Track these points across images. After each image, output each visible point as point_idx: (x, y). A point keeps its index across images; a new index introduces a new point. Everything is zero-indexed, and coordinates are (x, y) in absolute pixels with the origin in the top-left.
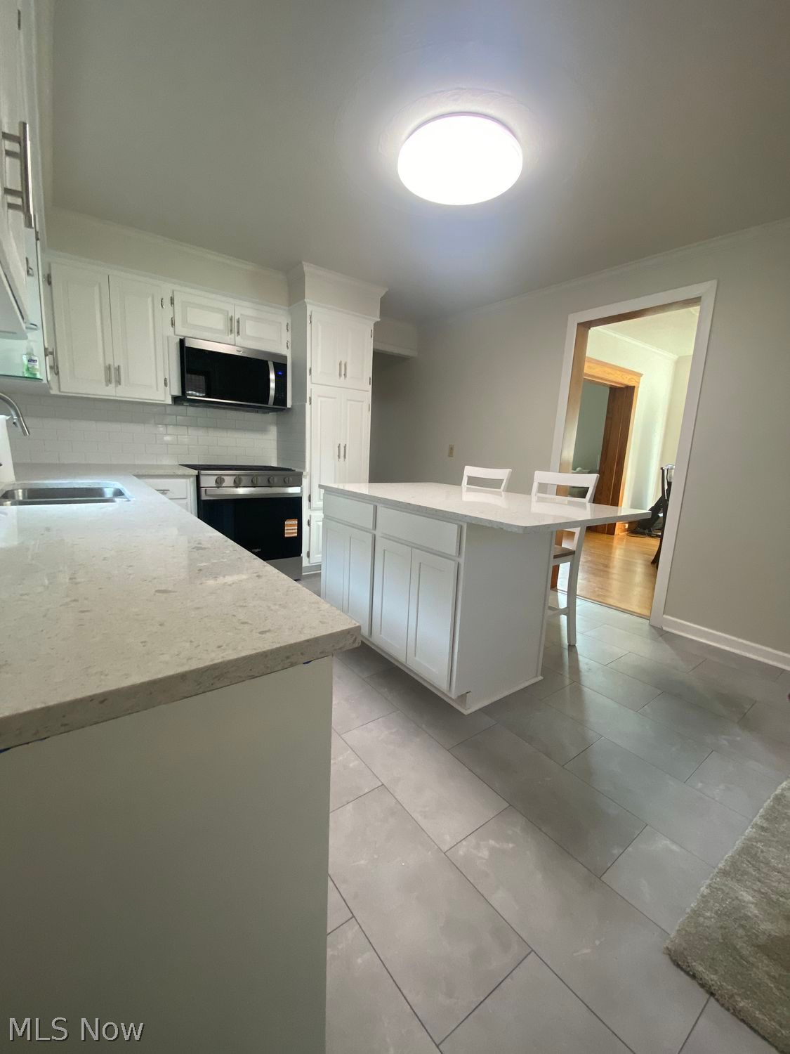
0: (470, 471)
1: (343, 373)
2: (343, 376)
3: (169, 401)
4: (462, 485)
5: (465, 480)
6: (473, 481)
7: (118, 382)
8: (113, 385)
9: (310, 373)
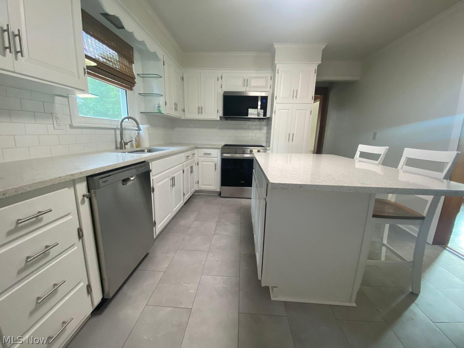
0: (362, 148)
1: (295, 95)
2: (295, 98)
3: (219, 119)
4: (355, 158)
5: (358, 154)
6: (364, 155)
7: (202, 113)
8: (200, 114)
9: (276, 99)
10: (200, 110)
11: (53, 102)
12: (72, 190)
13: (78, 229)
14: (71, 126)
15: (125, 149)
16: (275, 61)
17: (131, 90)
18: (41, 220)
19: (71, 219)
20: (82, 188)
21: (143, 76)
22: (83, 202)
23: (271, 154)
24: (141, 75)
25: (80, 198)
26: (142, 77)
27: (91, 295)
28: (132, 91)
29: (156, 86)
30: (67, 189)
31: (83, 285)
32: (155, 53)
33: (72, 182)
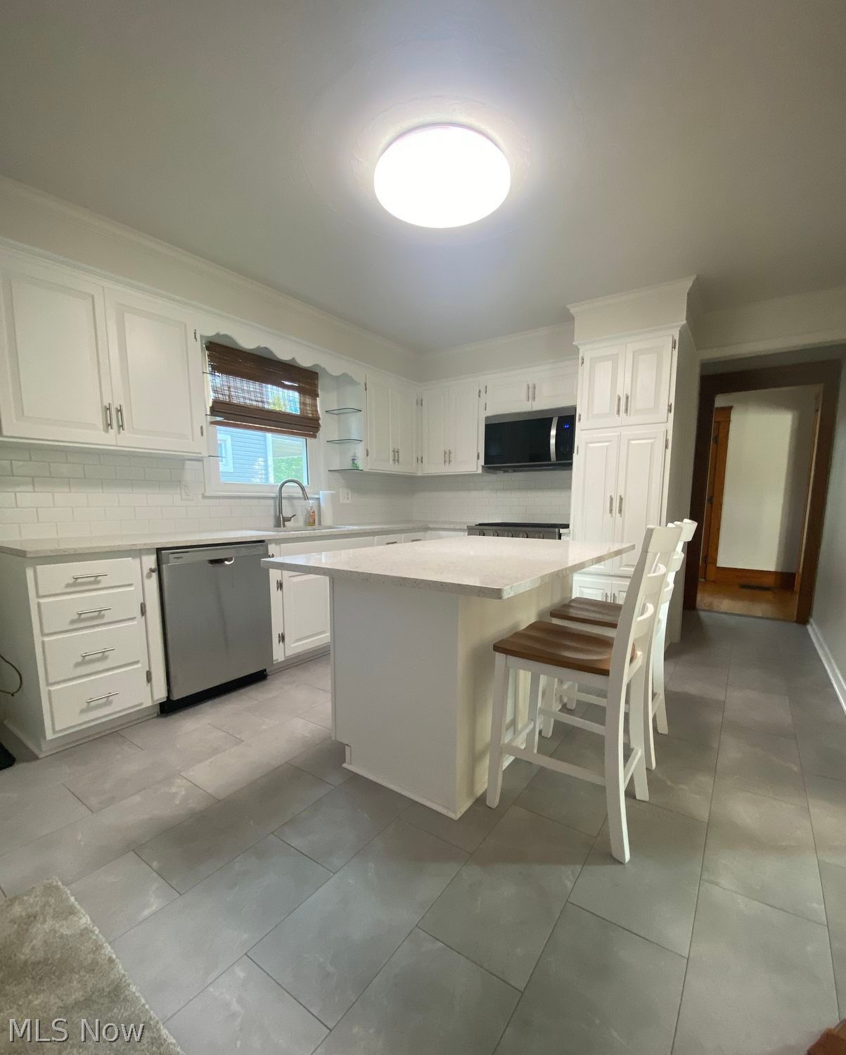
1: (623, 408)
2: (622, 412)
3: (480, 471)
7: (449, 462)
8: (445, 465)
9: (580, 420)
10: (448, 457)
11: (183, 469)
12: (138, 561)
13: (142, 604)
14: (204, 497)
15: (284, 526)
16: (573, 341)
17: (314, 436)
18: (99, 582)
19: (132, 590)
20: (150, 561)
21: (340, 412)
22: (149, 576)
23: (571, 541)
24: (335, 412)
25: (146, 571)
26: (337, 414)
27: (151, 686)
28: (316, 440)
29: (355, 426)
30: (130, 558)
31: (141, 668)
32: (344, 375)
33: (136, 553)
